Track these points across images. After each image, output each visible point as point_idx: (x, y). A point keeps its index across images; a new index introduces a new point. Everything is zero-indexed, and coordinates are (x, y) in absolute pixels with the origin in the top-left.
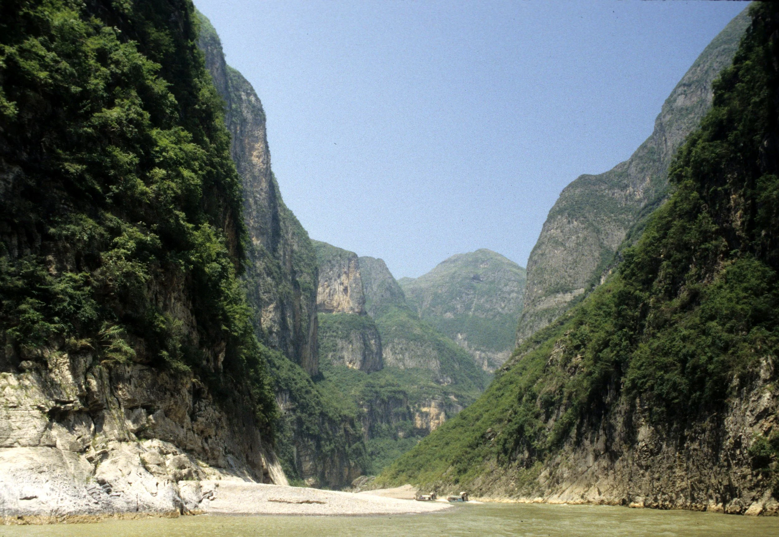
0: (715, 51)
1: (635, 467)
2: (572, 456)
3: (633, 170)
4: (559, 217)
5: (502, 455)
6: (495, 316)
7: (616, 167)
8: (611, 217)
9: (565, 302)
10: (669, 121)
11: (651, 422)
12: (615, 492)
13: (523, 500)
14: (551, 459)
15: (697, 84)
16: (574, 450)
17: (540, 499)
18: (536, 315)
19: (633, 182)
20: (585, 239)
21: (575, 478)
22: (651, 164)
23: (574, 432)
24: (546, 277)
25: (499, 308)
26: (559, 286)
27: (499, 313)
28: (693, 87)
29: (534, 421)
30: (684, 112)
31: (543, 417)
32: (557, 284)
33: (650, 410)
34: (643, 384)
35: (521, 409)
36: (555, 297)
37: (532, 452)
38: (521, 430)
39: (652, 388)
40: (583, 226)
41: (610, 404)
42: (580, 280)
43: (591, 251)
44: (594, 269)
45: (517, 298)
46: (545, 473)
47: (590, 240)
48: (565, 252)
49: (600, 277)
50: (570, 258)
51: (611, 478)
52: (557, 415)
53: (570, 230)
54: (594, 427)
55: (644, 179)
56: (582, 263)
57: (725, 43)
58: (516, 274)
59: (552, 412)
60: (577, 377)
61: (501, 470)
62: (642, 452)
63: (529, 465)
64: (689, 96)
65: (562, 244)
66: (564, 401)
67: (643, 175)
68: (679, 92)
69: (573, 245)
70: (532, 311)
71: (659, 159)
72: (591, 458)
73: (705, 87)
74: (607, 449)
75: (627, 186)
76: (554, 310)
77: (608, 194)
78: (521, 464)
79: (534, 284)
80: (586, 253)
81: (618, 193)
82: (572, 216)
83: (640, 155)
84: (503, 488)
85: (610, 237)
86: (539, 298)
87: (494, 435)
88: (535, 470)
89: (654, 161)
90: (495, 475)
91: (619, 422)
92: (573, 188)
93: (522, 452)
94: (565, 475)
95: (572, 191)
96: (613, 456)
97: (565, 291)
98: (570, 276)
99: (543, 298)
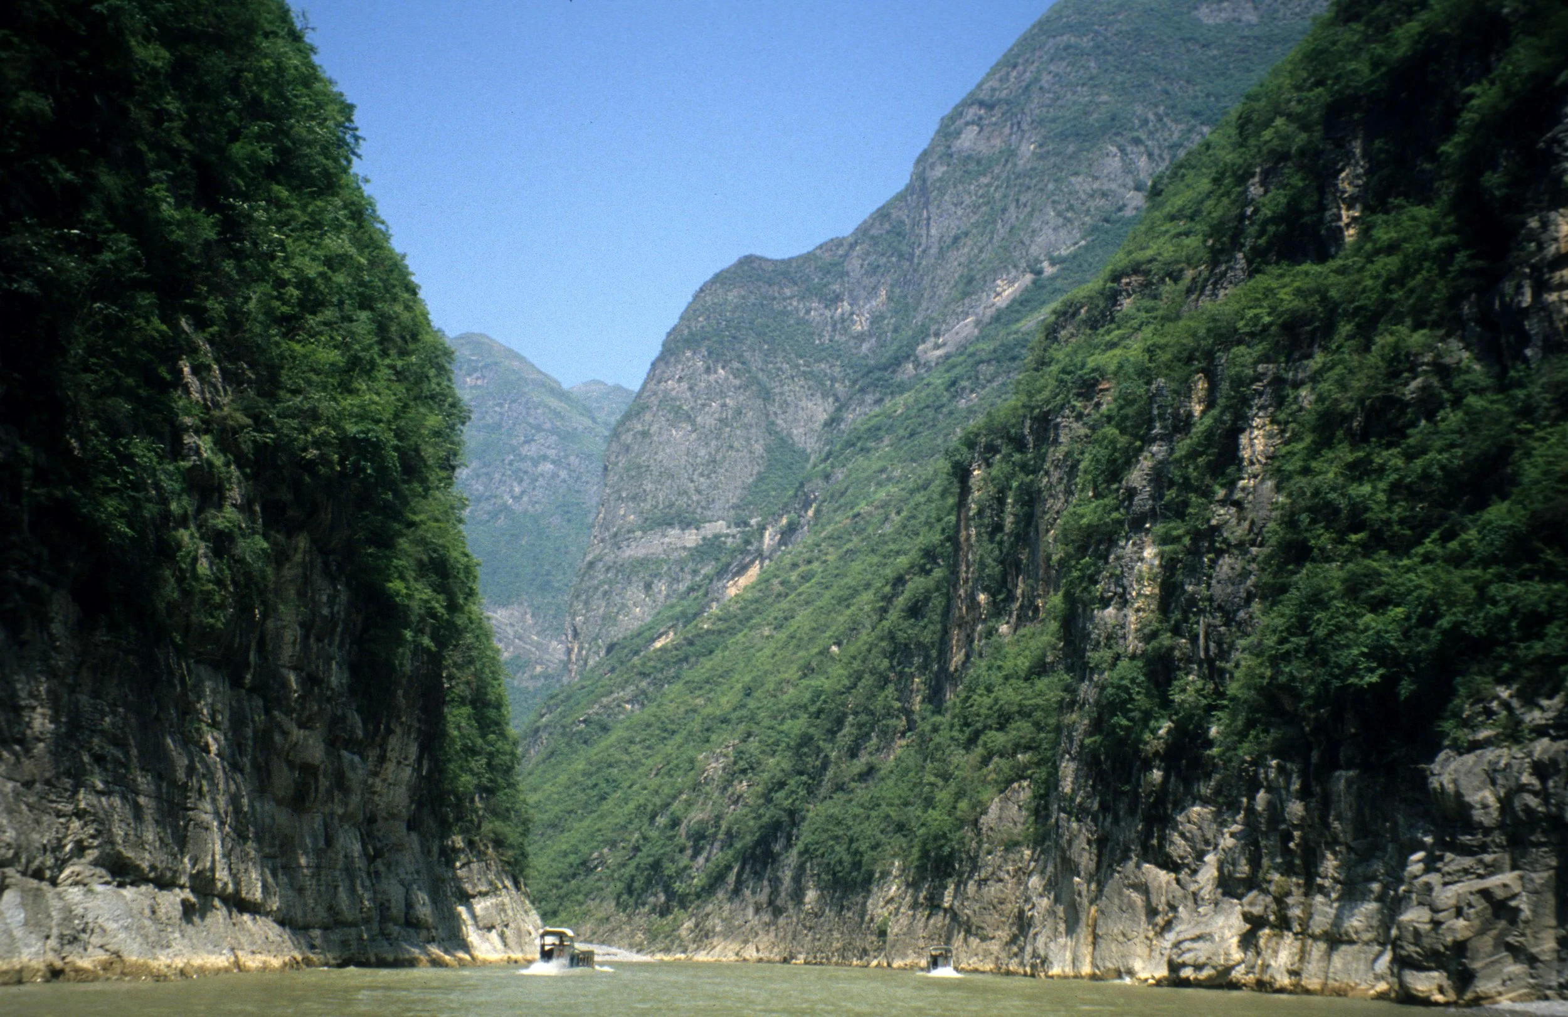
0: (1051, 42)
1: (800, 927)
2: (727, 907)
3: (854, 265)
4: (689, 354)
5: (625, 897)
6: (494, 516)
7: (821, 247)
8: (797, 366)
9: (684, 548)
10: (940, 179)
11: (817, 886)
12: (776, 950)
13: (659, 956)
14: (698, 907)
15: (1005, 107)
16: (730, 900)
17: (683, 956)
18: (619, 568)
19: (851, 291)
20: (739, 412)
21: (729, 933)
22: (894, 259)
23: (732, 878)
24: (649, 486)
25: (507, 497)
26: (673, 511)
27: (505, 508)
28: (997, 112)
29: (677, 856)
30: (972, 166)
31: (689, 852)
32: (671, 506)
33: (819, 875)
34: (816, 850)
35: (653, 834)
36: (664, 536)
37: (670, 894)
38: (656, 866)
39: (823, 855)
40: (737, 382)
41: (779, 854)
42: (718, 505)
43: (748, 439)
44: (751, 480)
45: (555, 476)
46: (689, 924)
47: (749, 416)
48: (694, 435)
49: (764, 528)
50: (702, 452)
51: (772, 934)
52: (710, 853)
53: (709, 386)
54: (758, 875)
55: (873, 291)
56: (726, 465)
57: (1070, 28)
58: (557, 414)
59: (703, 848)
60: (740, 810)
61: (622, 916)
62: (808, 914)
63: (664, 912)
64: (985, 133)
65: (689, 418)
66: (721, 836)
67: (874, 280)
68: (968, 118)
69: (711, 422)
70: (609, 559)
71: (912, 255)
72: (750, 911)
73: (1019, 123)
74: (771, 903)
75: (838, 298)
76: (658, 562)
77: (797, 310)
78: (653, 910)
79: (620, 498)
80: (736, 444)
81: (816, 312)
82: (716, 357)
83: (873, 232)
84: (626, 941)
85: (791, 410)
86: (629, 532)
87: (603, 863)
88: (675, 920)
89: (901, 256)
90: (613, 923)
91: (787, 876)
92: (723, 284)
93: (655, 895)
94: (718, 929)
95: (720, 291)
96: (777, 912)
97: (687, 522)
98: (699, 492)
99: (639, 534)
